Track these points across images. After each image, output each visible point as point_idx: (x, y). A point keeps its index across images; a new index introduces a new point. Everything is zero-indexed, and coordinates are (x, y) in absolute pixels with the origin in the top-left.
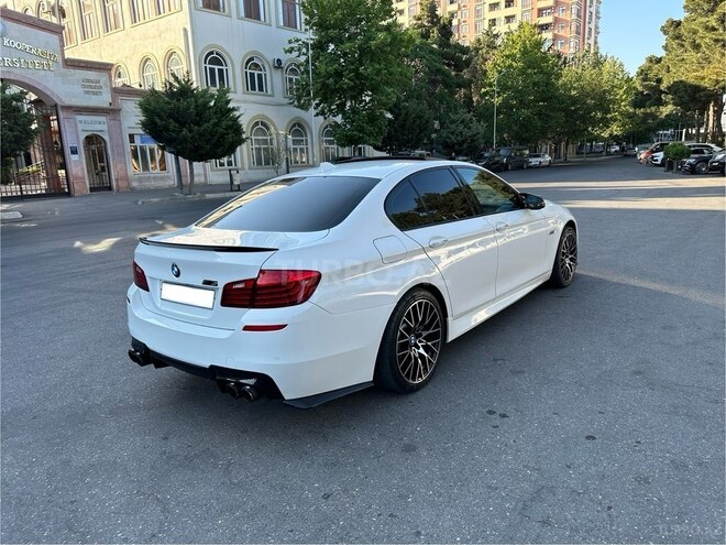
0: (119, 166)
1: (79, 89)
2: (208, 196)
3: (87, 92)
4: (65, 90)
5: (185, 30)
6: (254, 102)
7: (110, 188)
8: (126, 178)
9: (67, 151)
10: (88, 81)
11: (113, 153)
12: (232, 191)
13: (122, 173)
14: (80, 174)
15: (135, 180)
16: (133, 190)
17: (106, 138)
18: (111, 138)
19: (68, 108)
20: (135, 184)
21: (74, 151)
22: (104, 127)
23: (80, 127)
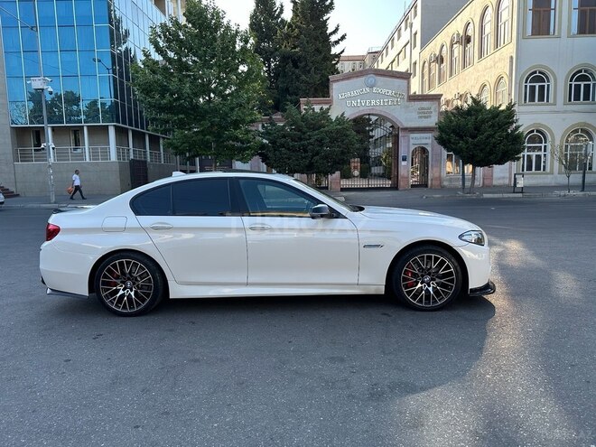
0: (435, 169)
1: (415, 115)
2: (486, 196)
3: (421, 117)
4: (407, 116)
5: (512, 57)
6: (575, 112)
7: (426, 186)
8: (440, 178)
9: (400, 159)
10: (423, 109)
11: (432, 161)
12: (514, 192)
13: (437, 175)
14: (406, 175)
15: (447, 180)
16: (443, 187)
17: (429, 149)
18: (432, 150)
19: (405, 129)
20: (446, 183)
21: (404, 159)
22: (429, 141)
23: (412, 141)
